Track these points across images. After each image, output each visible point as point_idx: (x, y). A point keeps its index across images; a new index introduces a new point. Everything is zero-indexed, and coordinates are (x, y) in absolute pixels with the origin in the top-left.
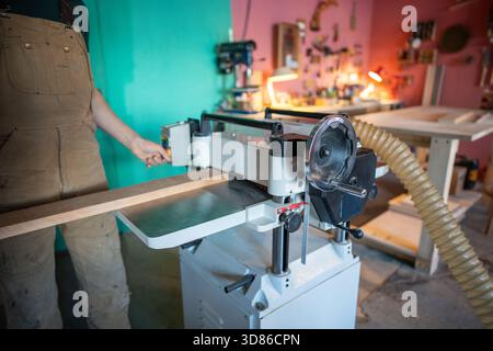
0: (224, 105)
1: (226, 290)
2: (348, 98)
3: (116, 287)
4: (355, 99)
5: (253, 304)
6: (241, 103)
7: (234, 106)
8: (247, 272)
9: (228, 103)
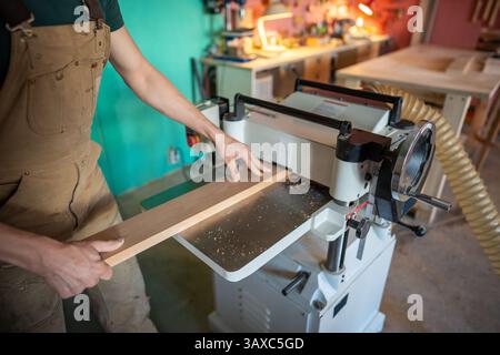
0: (214, 51)
1: (284, 292)
2: (339, 36)
3: (137, 297)
4: (347, 37)
5: (311, 303)
6: (235, 49)
7: (226, 52)
8: (299, 268)
9: (218, 47)
